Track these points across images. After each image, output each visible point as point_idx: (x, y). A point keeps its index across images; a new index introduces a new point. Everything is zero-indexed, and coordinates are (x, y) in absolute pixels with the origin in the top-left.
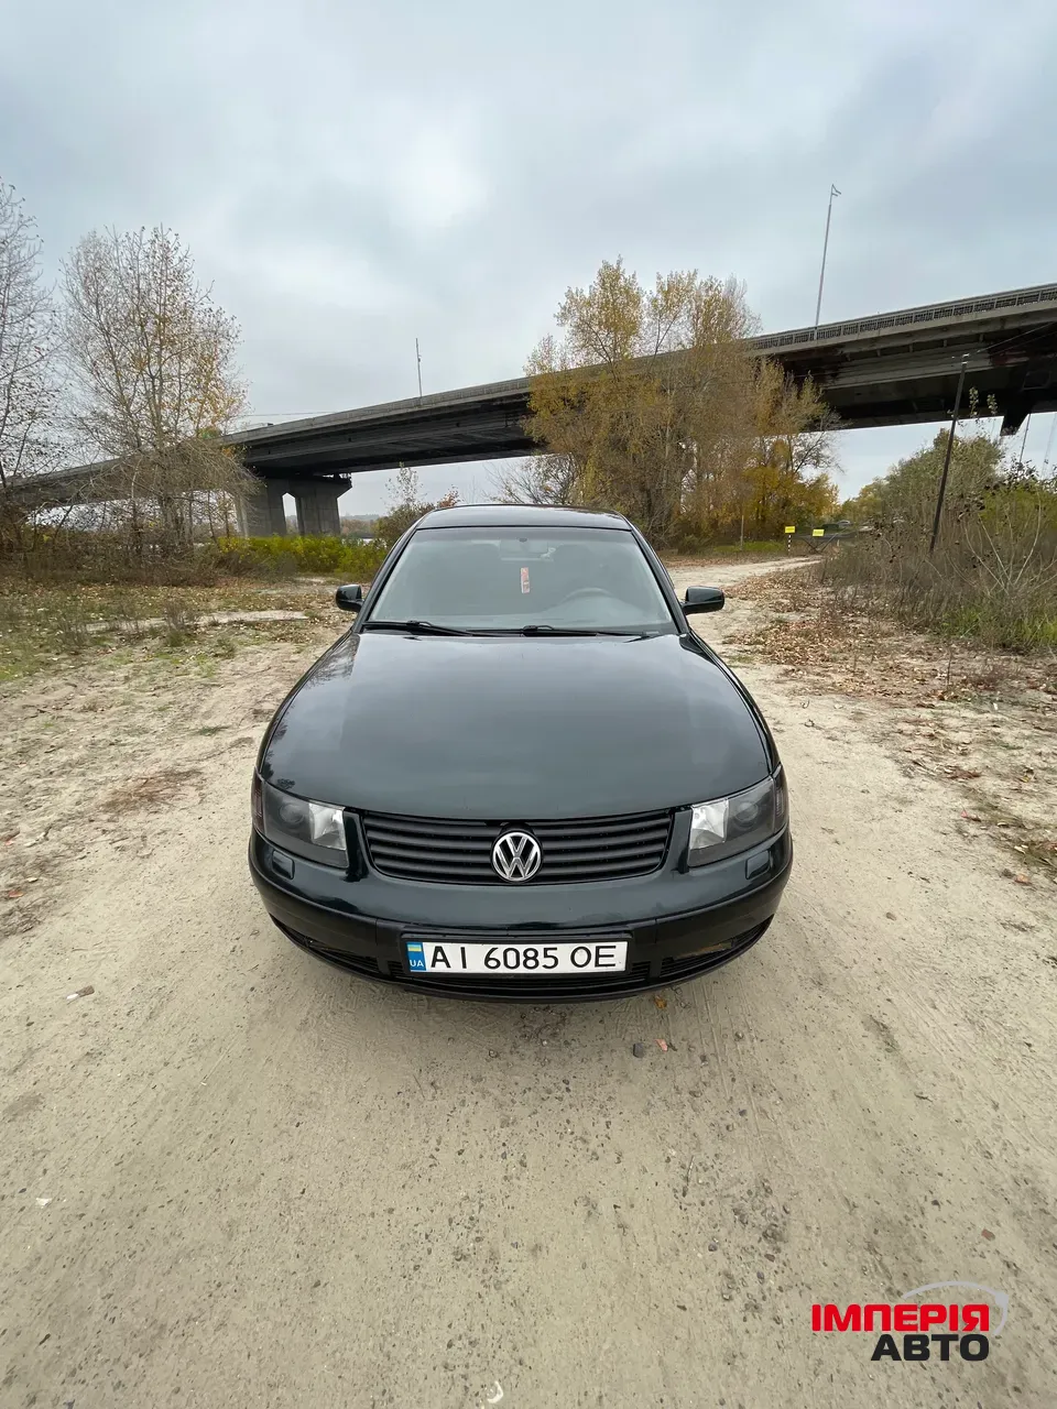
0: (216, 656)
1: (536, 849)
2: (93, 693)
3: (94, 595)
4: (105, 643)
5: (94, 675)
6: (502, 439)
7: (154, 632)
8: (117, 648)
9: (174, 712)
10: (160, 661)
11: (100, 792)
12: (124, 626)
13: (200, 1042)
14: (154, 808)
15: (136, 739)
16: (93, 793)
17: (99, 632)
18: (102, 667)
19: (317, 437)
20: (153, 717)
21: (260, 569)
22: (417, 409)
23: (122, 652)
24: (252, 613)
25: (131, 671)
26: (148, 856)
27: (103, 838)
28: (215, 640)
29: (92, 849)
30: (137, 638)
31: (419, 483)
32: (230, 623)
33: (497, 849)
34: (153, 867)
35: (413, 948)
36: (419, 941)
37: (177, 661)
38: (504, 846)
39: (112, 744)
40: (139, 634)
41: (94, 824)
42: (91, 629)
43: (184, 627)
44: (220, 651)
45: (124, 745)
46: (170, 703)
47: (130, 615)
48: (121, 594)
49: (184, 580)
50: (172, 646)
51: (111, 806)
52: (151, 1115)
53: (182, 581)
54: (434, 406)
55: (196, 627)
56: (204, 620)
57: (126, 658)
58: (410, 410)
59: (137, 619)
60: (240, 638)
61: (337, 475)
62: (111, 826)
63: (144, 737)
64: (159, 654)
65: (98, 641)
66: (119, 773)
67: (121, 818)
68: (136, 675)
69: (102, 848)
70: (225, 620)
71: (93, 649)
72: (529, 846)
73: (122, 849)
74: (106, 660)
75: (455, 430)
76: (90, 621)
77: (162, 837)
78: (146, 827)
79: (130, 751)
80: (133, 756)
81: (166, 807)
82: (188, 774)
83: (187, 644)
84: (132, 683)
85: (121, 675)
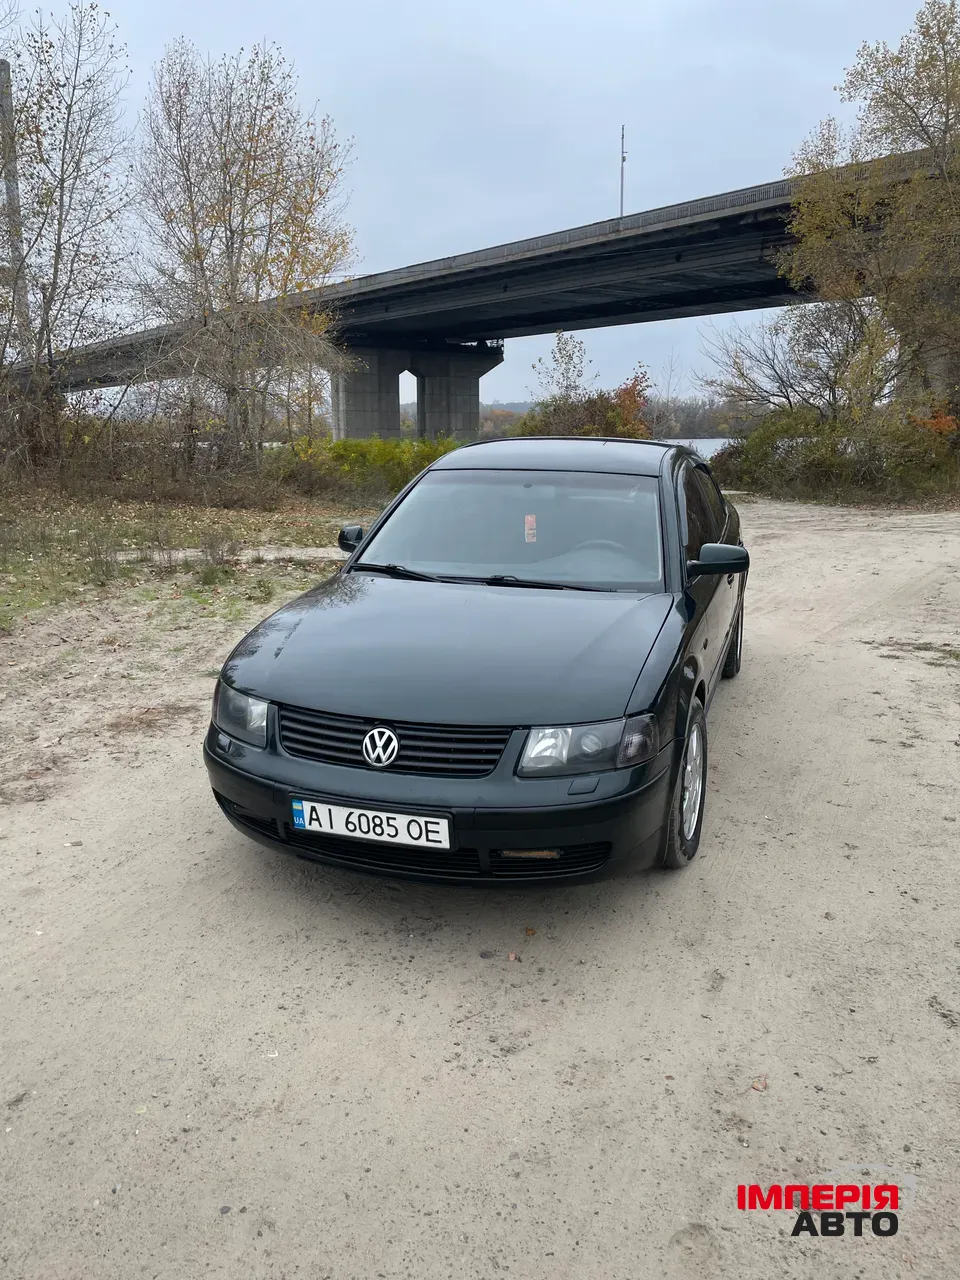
0: (250, 598)
1: (395, 743)
2: (113, 628)
3: (129, 516)
4: (134, 575)
5: (118, 609)
6: (752, 278)
7: (187, 566)
8: (147, 581)
9: (189, 653)
10: (187, 600)
11: (107, 715)
12: (157, 556)
13: (149, 885)
14: (150, 733)
15: (147, 675)
16: (101, 716)
17: (129, 562)
18: (127, 601)
19: (457, 285)
20: (167, 656)
21: (341, 487)
22: (613, 237)
23: (150, 587)
24: (309, 549)
25: (156, 609)
26: (137, 767)
27: (104, 749)
28: (254, 580)
29: (94, 756)
30: (167, 571)
31: (585, 361)
32: (277, 561)
33: (367, 740)
34: (139, 775)
35: (296, 806)
36: (301, 800)
37: (205, 601)
38: (372, 738)
39: (123, 677)
40: (171, 567)
41: (98, 739)
42: (121, 557)
43: (222, 562)
44: (258, 593)
45: (133, 679)
46: (187, 644)
47: (164, 543)
48: (161, 516)
49: (238, 500)
50: (205, 583)
51: (114, 726)
52: (109, 913)
53: (236, 502)
54: (641, 231)
55: (237, 563)
56: (247, 555)
57: (152, 594)
58: (602, 239)
59: (172, 548)
60: (283, 580)
61: (482, 343)
62: (112, 742)
63: (153, 674)
64: (189, 591)
65: (126, 573)
66: (126, 702)
67: (121, 737)
68: (159, 613)
69: (102, 755)
70: (271, 557)
71: (121, 581)
72: (390, 740)
73: (117, 759)
74: (132, 594)
75: (674, 268)
76: (123, 548)
77: (152, 756)
78: (140, 746)
79: (140, 685)
80: (141, 689)
81: (161, 734)
82: (187, 710)
83: (223, 583)
84: (154, 622)
85: (143, 611)
